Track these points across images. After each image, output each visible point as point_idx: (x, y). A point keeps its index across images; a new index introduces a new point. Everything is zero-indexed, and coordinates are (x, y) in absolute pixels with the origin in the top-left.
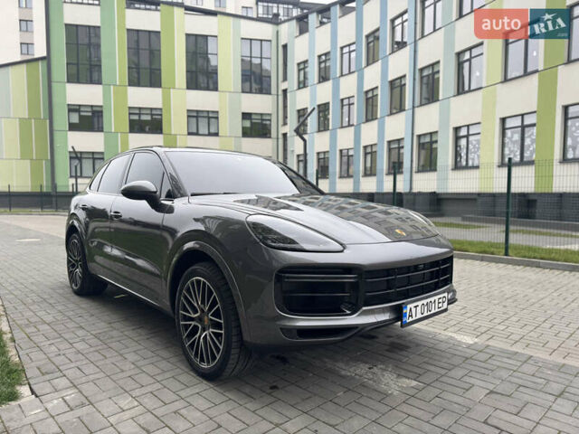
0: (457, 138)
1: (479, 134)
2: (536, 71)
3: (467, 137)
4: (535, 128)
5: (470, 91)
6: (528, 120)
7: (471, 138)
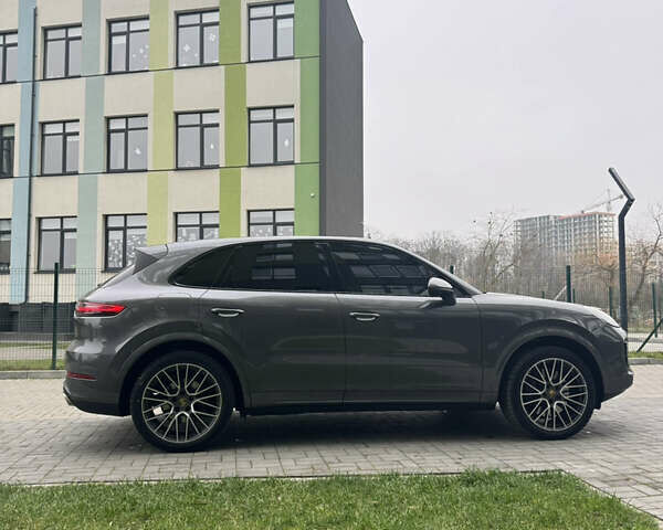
0: (107, 230)
1: (145, 227)
2: (217, 167)
3: (124, 229)
4: (216, 229)
5: (125, 171)
6: (207, 220)
7: (129, 232)
